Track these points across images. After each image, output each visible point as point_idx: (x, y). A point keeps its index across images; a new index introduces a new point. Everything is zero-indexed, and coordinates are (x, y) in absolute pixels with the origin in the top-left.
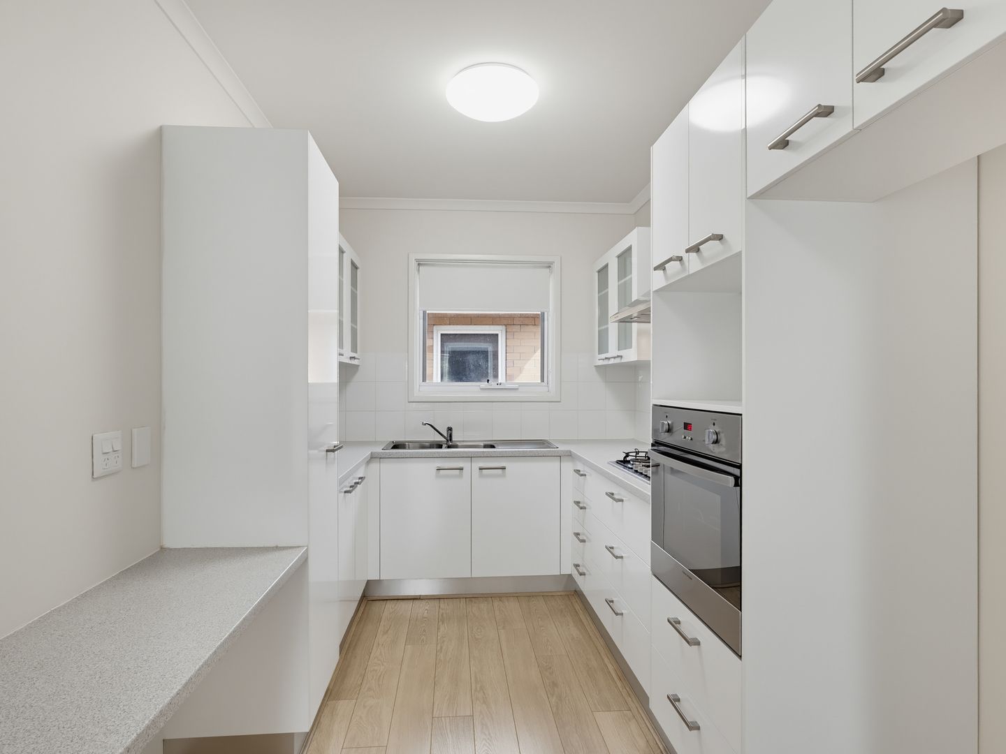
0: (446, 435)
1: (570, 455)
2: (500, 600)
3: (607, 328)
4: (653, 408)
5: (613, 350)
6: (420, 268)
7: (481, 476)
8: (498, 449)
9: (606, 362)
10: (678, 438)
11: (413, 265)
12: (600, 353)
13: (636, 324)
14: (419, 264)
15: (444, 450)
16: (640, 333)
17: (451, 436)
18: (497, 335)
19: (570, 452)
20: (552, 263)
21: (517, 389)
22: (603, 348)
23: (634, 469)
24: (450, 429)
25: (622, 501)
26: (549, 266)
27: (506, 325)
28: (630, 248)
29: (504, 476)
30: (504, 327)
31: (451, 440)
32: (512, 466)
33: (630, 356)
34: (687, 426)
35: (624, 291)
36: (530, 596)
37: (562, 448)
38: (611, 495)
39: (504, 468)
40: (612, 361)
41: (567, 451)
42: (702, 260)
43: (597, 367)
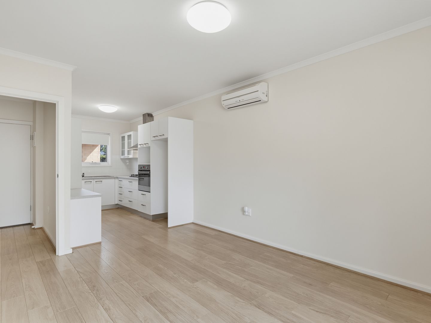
3: (125, 150)
5: (126, 155)
7: (96, 183)
9: (124, 158)
10: (142, 169)
12: (122, 156)
16: (133, 152)
22: (123, 154)
25: (132, 182)
26: (109, 134)
28: (131, 135)
29: (102, 183)
32: (103, 181)
33: (131, 156)
34: (144, 167)
35: (129, 143)
37: (115, 176)
39: (101, 181)
40: (126, 158)
41: (117, 177)
42: (146, 145)
43: (121, 159)
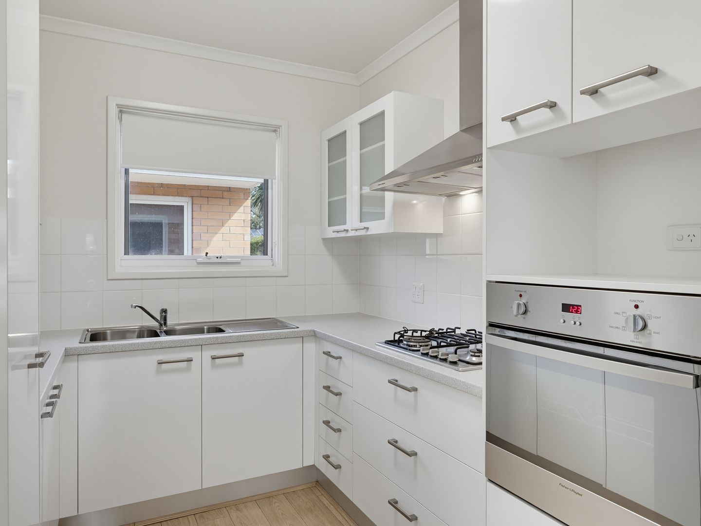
0: (159, 319)
1: (314, 335)
2: (237, 510)
3: (344, 199)
4: (487, 284)
5: (353, 222)
6: (124, 115)
7: (214, 366)
8: (229, 333)
9: (343, 235)
11: (113, 112)
12: (330, 224)
13: (392, 193)
14: (121, 112)
15: (164, 338)
17: (165, 319)
18: (182, 207)
19: (314, 331)
20: (279, 127)
21: (239, 263)
22: (335, 217)
23: (421, 351)
24: (164, 311)
25: (415, 390)
26: (275, 130)
27: (192, 197)
28: (382, 114)
29: (240, 364)
30: (190, 199)
31: (165, 324)
32: (249, 351)
36: (269, 497)
37: (304, 327)
38: (394, 382)
39: (241, 355)
41: (310, 331)
42: (604, 104)
43: (325, 240)
